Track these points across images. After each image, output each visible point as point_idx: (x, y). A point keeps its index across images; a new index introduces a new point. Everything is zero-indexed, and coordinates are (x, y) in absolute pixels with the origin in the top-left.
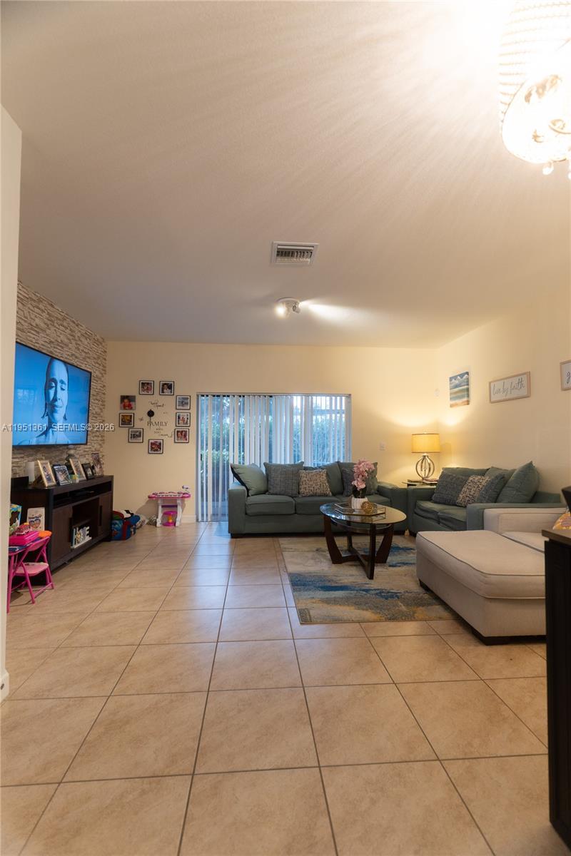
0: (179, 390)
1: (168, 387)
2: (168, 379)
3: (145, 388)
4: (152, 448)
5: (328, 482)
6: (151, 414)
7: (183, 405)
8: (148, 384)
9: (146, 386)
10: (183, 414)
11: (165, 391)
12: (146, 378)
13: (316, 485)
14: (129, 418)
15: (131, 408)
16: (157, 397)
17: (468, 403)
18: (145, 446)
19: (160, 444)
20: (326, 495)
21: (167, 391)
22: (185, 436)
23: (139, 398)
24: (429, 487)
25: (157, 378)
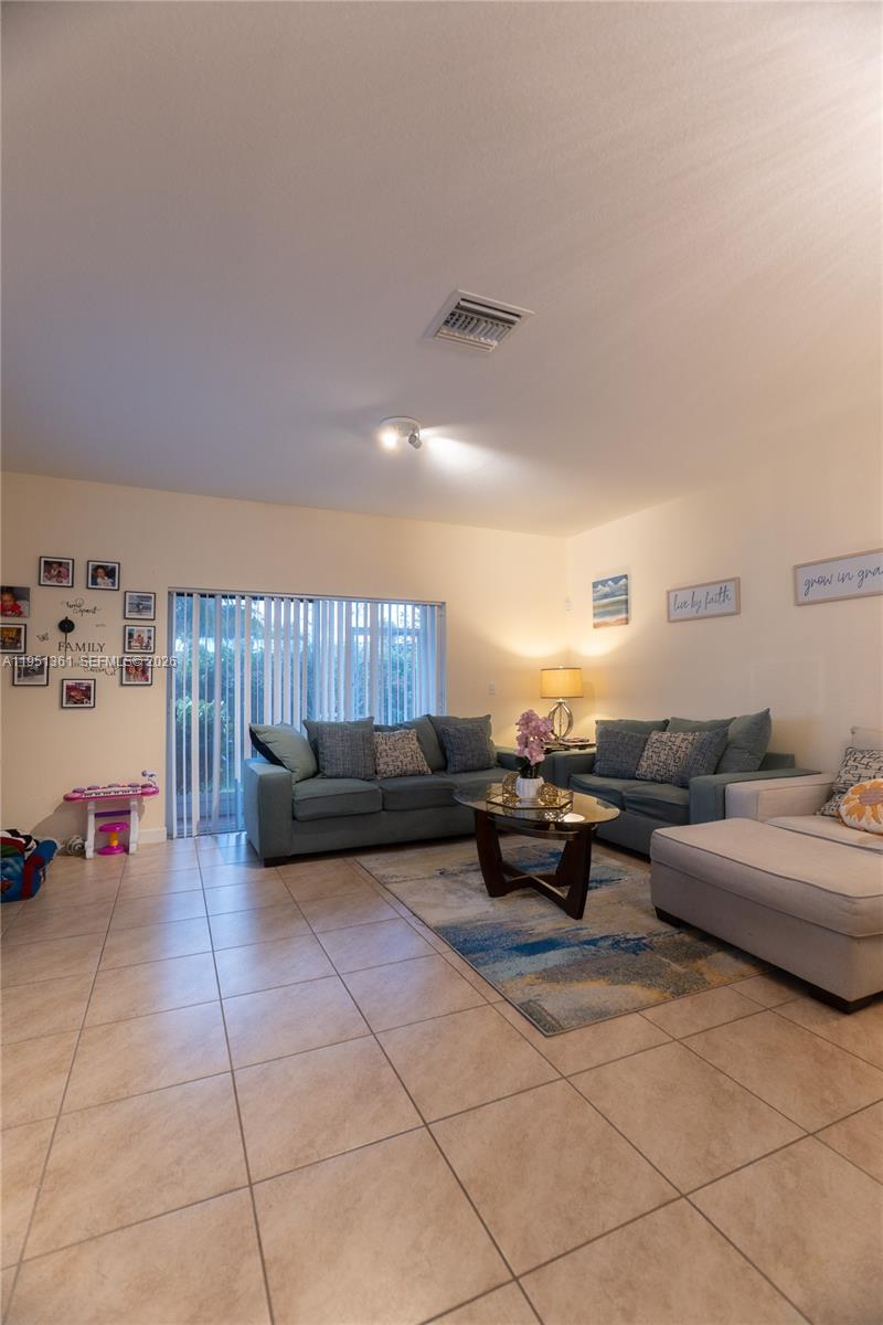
0: (131, 580)
1: (105, 573)
2: (106, 556)
3: (54, 573)
4: (70, 698)
5: (423, 751)
6: (66, 626)
7: (139, 611)
8: (60, 564)
9: (55, 569)
10: (140, 629)
11: (99, 580)
12: (54, 552)
13: (404, 756)
14: (13, 634)
15: (20, 614)
16: (80, 592)
17: (627, 621)
18: (53, 694)
19: (88, 688)
20: (421, 774)
21: (103, 582)
22: (144, 672)
23: (37, 594)
24: (576, 751)
25: (82, 552)
